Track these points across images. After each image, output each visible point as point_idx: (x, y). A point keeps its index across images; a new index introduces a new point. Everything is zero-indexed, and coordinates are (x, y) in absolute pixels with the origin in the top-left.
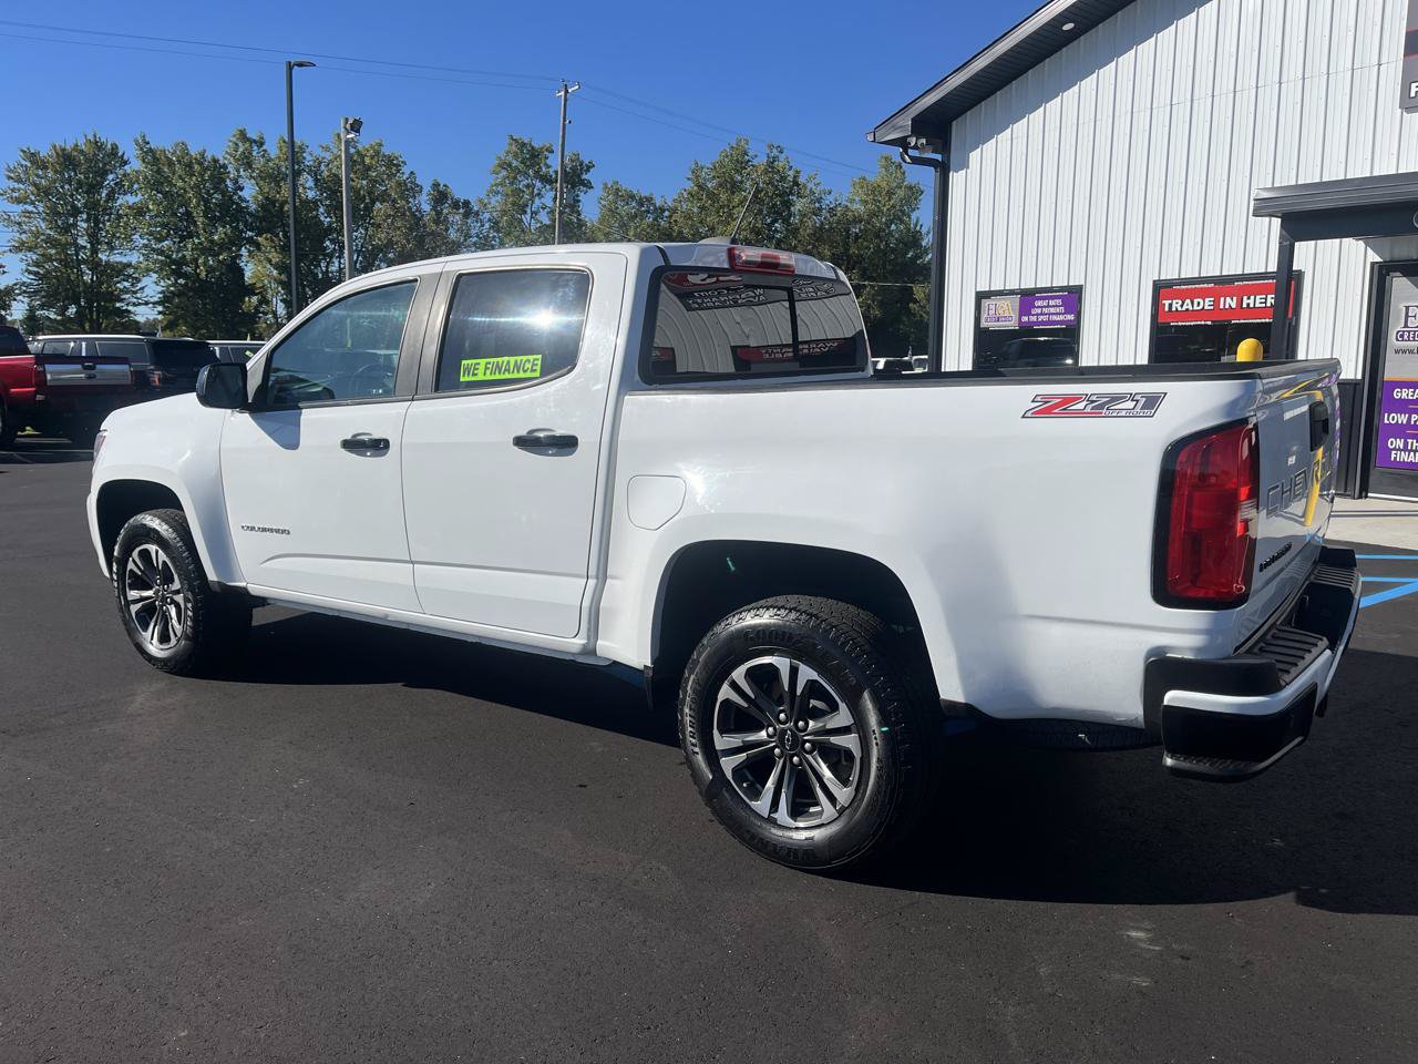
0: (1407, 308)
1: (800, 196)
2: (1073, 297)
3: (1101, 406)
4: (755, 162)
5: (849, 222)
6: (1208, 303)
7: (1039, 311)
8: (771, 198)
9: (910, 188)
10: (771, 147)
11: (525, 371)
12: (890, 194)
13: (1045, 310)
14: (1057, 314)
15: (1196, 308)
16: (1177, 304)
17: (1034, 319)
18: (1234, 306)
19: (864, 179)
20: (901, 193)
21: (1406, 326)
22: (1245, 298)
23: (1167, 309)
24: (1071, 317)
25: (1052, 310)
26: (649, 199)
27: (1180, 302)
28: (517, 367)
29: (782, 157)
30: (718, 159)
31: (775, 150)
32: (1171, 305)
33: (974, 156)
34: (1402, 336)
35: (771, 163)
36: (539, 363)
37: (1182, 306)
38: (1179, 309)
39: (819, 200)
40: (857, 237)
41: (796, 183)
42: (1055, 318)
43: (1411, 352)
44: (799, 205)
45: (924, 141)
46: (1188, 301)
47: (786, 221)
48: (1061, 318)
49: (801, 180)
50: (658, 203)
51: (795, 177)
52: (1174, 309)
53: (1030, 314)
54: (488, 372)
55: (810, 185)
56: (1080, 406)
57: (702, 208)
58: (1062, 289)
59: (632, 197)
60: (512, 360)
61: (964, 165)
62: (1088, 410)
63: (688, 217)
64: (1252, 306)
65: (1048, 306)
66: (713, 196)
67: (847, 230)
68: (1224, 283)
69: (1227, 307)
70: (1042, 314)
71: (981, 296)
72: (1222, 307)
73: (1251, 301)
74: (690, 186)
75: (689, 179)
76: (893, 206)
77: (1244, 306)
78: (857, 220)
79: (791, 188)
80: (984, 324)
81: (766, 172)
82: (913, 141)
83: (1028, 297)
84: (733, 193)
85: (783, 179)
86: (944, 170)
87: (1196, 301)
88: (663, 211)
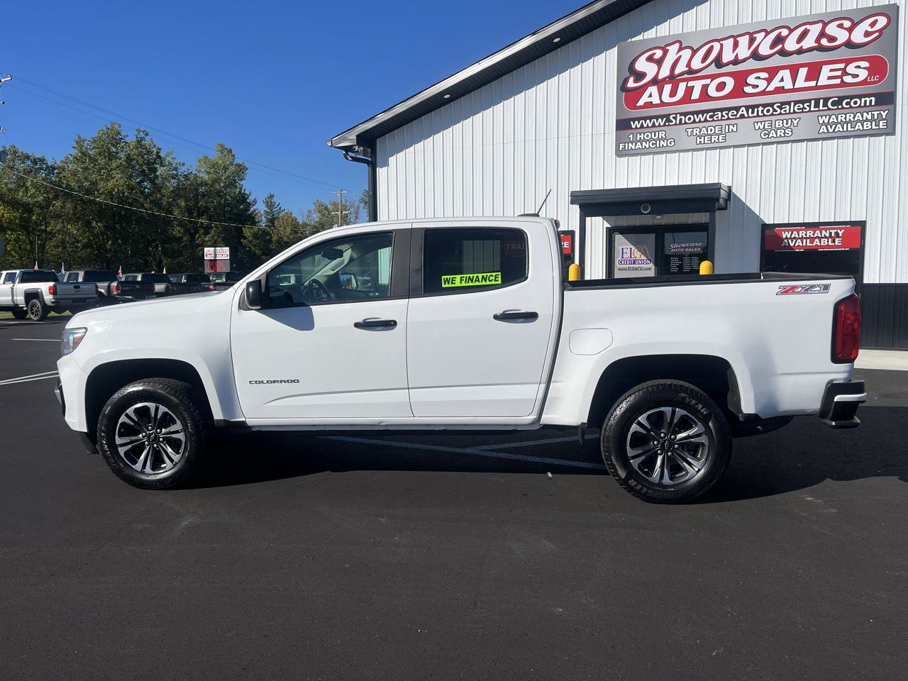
0: (623, 249)
1: (162, 165)
3: (807, 290)
4: (127, 140)
5: (198, 185)
8: (141, 165)
9: (239, 166)
10: (138, 131)
11: (491, 281)
12: (226, 168)
19: (207, 157)
20: (232, 168)
21: (623, 257)
26: (42, 160)
28: (484, 279)
29: (148, 138)
30: (96, 135)
31: (141, 133)
33: (392, 160)
34: (621, 262)
35: (139, 141)
36: (499, 277)
39: (176, 169)
40: (204, 195)
41: (159, 157)
43: (626, 270)
44: (161, 171)
45: (362, 148)
47: (152, 181)
49: (162, 154)
50: (50, 163)
51: (158, 153)
54: (463, 282)
55: (169, 159)
56: (799, 290)
57: (86, 169)
59: (28, 157)
60: (480, 275)
61: (386, 164)
62: (802, 291)
63: (74, 174)
66: (93, 160)
67: (197, 190)
74: (75, 152)
75: (74, 147)
76: (228, 177)
78: (204, 183)
79: (155, 160)
81: (137, 148)
82: (357, 148)
84: (111, 160)
85: (149, 152)
86: (373, 166)
88: (54, 169)
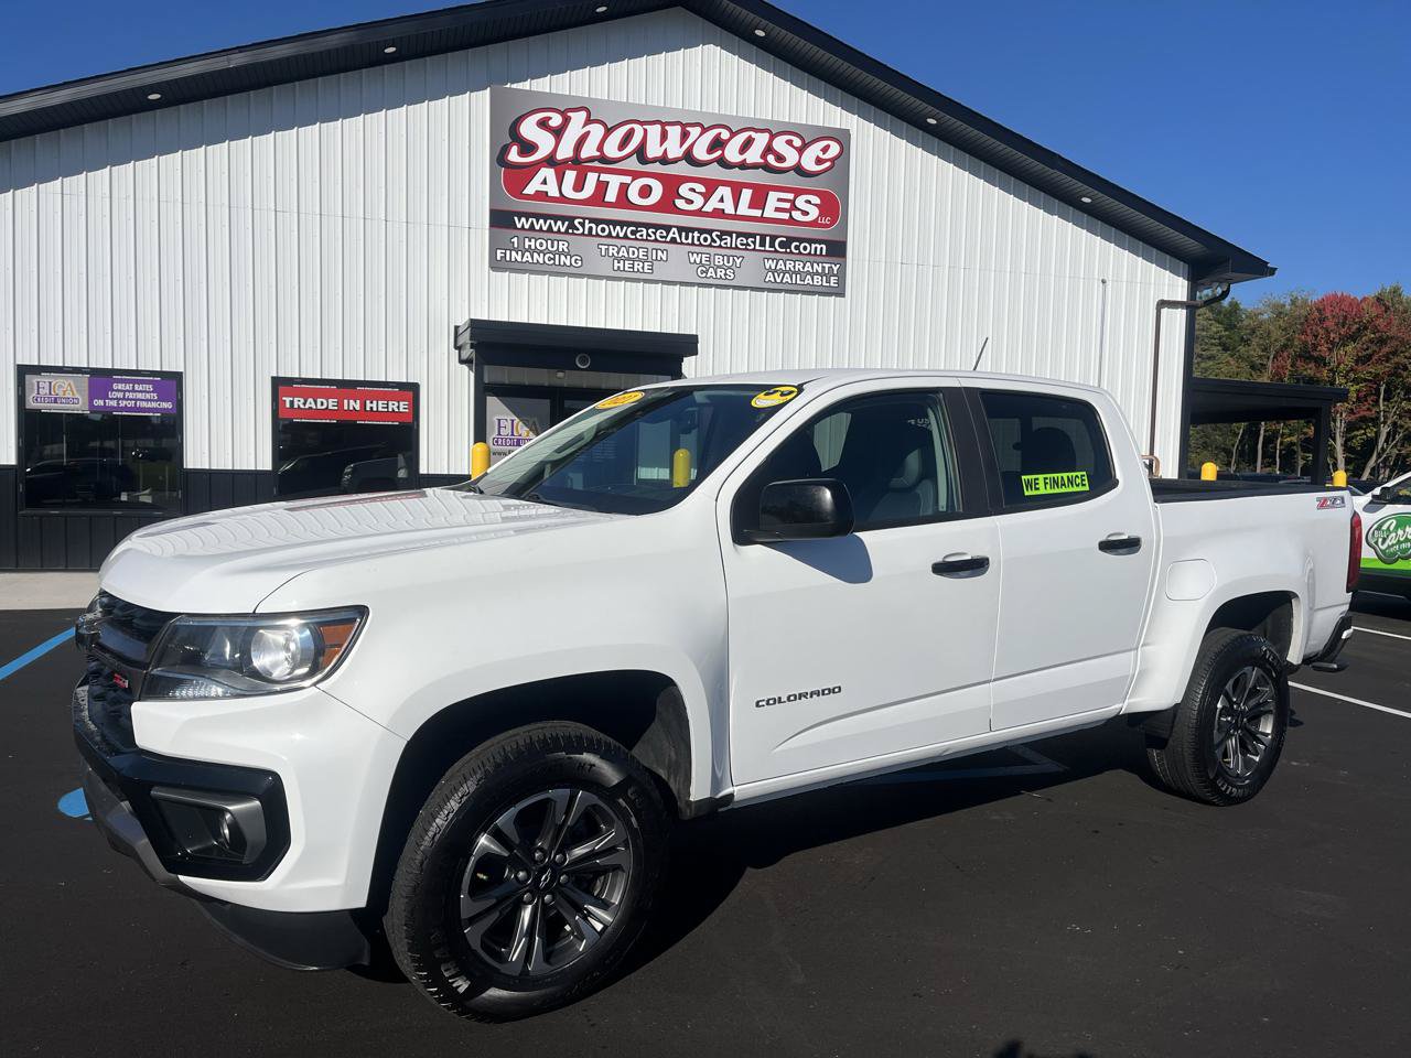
0: (499, 421)
2: (171, 383)
6: (332, 404)
7: (120, 395)
11: (1078, 485)
13: (131, 395)
14: (147, 400)
15: (319, 407)
16: (299, 402)
17: (114, 403)
18: (358, 408)
22: (368, 402)
23: (288, 405)
24: (167, 405)
25: (139, 396)
27: (302, 400)
28: (1070, 481)
32: (292, 403)
34: (497, 442)
36: (1086, 478)
37: (305, 404)
38: (302, 406)
42: (144, 404)
46: (310, 400)
48: (154, 405)
52: (296, 406)
53: (105, 397)
54: (1048, 486)
56: (1329, 503)
58: (153, 373)
60: (1065, 475)
64: (375, 409)
65: (134, 391)
68: (346, 386)
69: (351, 408)
70: (124, 399)
71: (23, 372)
72: (346, 408)
73: (374, 405)
77: (368, 409)
80: (31, 404)
83: (101, 379)
87: (319, 401)
